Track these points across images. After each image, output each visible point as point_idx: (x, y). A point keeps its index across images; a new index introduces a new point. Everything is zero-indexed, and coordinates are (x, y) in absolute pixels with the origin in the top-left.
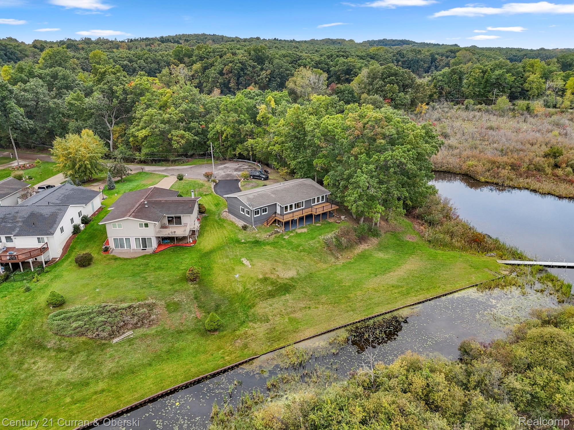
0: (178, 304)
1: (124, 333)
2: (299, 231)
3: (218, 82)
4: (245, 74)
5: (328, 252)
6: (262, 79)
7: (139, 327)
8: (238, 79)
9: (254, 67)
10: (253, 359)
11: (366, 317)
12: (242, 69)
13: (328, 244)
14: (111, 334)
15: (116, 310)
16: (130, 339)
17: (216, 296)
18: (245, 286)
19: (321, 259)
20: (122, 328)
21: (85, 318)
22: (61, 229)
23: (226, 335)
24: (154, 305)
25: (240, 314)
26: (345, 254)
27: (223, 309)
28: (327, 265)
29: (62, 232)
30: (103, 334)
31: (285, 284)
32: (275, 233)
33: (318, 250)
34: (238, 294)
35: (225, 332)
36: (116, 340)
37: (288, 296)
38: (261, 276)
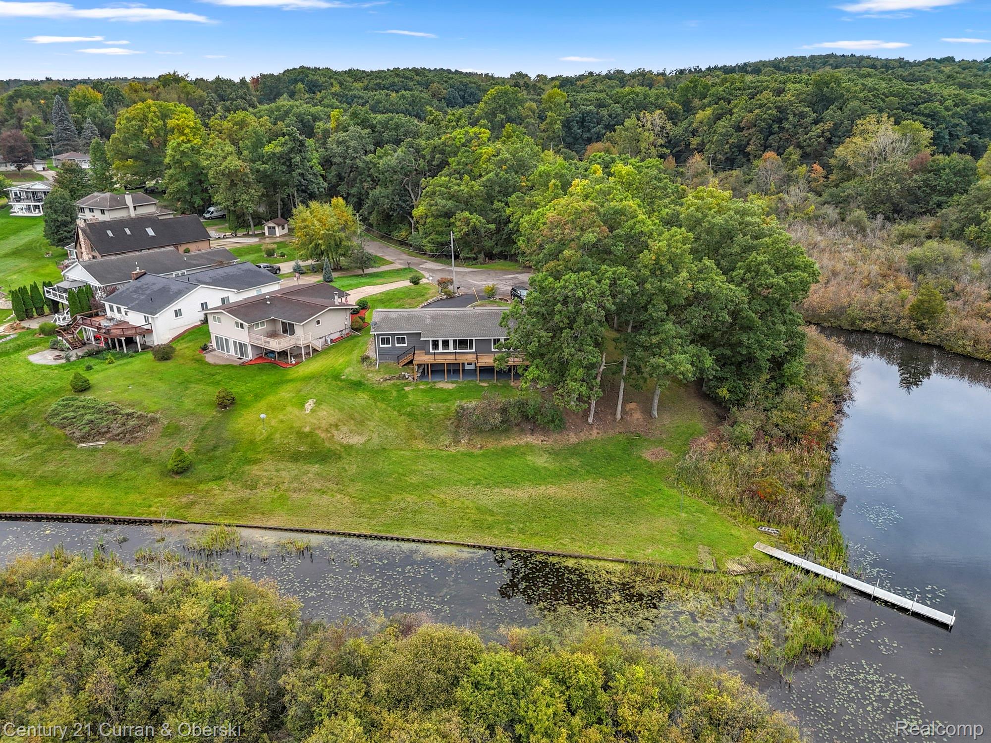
0: (179, 429)
1: (97, 441)
2: (440, 385)
3: (727, 143)
4: (782, 129)
5: (452, 428)
6: (810, 139)
7: (117, 440)
8: (766, 139)
9: (802, 115)
10: (177, 522)
11: (375, 534)
12: (780, 121)
13: (461, 416)
14: (84, 438)
15: (115, 413)
16: (95, 450)
17: (226, 435)
18: (271, 434)
19: (427, 434)
20: (101, 434)
21: (82, 411)
22: (176, 311)
23: (186, 484)
24: (153, 421)
25: (229, 466)
26: (478, 441)
27: (217, 453)
28: (426, 446)
29: (177, 316)
30: (78, 434)
31: (330, 450)
32: (398, 379)
33: (434, 420)
34: (252, 442)
35: (187, 480)
36: (84, 445)
37: (316, 468)
38: (307, 429)
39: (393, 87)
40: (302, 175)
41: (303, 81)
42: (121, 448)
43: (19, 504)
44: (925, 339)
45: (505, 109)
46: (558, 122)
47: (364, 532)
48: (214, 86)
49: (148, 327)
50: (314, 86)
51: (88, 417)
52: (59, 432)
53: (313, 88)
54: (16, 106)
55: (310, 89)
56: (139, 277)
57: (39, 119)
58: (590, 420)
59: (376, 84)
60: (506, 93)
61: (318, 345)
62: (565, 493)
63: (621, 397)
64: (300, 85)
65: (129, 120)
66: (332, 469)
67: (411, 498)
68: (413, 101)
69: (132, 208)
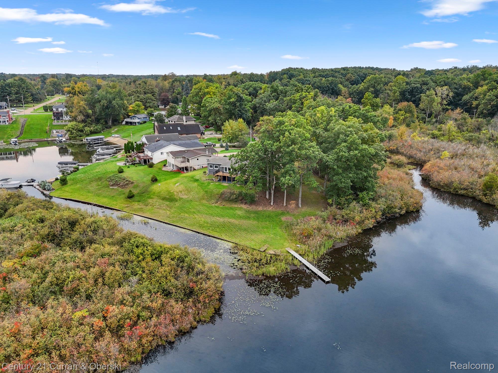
0: (138, 186)
1: (115, 186)
2: (223, 184)
5: (218, 198)
7: (120, 187)
10: (120, 210)
13: (222, 194)
14: (112, 185)
15: (124, 179)
16: (113, 189)
17: (149, 190)
18: (161, 191)
19: (208, 198)
20: (117, 185)
21: (116, 178)
22: (161, 153)
23: (130, 202)
24: (132, 183)
25: (144, 198)
26: (224, 203)
27: (143, 195)
28: (206, 202)
29: (161, 154)
30: (112, 184)
31: (175, 198)
32: (211, 180)
33: (213, 194)
34: (154, 193)
35: (130, 200)
36: (111, 187)
37: (168, 203)
38: (172, 191)
39: (326, 76)
40: (240, 111)
41: (287, 74)
42: (120, 189)
43: (86, 200)
44: (485, 200)
45: (374, 85)
46: (398, 92)
47: (166, 222)
48: (249, 76)
49: (151, 157)
50: (291, 76)
51: (117, 180)
52: (108, 183)
53: (291, 77)
54: (174, 84)
55: (290, 77)
56: (157, 141)
57: (180, 89)
58: (272, 204)
59: (319, 75)
60: (375, 78)
61: (196, 168)
62: (237, 222)
63: (285, 196)
64: (285, 76)
65: (195, 89)
66: (172, 204)
67: (186, 215)
68: (332, 82)
69: (185, 121)
